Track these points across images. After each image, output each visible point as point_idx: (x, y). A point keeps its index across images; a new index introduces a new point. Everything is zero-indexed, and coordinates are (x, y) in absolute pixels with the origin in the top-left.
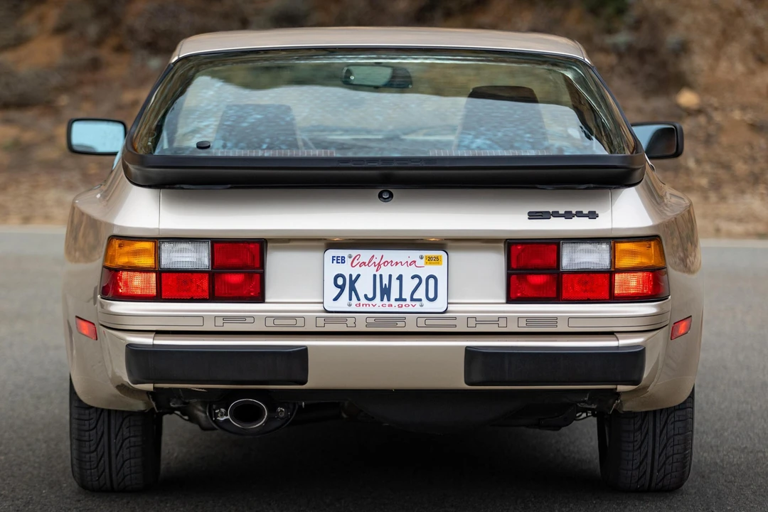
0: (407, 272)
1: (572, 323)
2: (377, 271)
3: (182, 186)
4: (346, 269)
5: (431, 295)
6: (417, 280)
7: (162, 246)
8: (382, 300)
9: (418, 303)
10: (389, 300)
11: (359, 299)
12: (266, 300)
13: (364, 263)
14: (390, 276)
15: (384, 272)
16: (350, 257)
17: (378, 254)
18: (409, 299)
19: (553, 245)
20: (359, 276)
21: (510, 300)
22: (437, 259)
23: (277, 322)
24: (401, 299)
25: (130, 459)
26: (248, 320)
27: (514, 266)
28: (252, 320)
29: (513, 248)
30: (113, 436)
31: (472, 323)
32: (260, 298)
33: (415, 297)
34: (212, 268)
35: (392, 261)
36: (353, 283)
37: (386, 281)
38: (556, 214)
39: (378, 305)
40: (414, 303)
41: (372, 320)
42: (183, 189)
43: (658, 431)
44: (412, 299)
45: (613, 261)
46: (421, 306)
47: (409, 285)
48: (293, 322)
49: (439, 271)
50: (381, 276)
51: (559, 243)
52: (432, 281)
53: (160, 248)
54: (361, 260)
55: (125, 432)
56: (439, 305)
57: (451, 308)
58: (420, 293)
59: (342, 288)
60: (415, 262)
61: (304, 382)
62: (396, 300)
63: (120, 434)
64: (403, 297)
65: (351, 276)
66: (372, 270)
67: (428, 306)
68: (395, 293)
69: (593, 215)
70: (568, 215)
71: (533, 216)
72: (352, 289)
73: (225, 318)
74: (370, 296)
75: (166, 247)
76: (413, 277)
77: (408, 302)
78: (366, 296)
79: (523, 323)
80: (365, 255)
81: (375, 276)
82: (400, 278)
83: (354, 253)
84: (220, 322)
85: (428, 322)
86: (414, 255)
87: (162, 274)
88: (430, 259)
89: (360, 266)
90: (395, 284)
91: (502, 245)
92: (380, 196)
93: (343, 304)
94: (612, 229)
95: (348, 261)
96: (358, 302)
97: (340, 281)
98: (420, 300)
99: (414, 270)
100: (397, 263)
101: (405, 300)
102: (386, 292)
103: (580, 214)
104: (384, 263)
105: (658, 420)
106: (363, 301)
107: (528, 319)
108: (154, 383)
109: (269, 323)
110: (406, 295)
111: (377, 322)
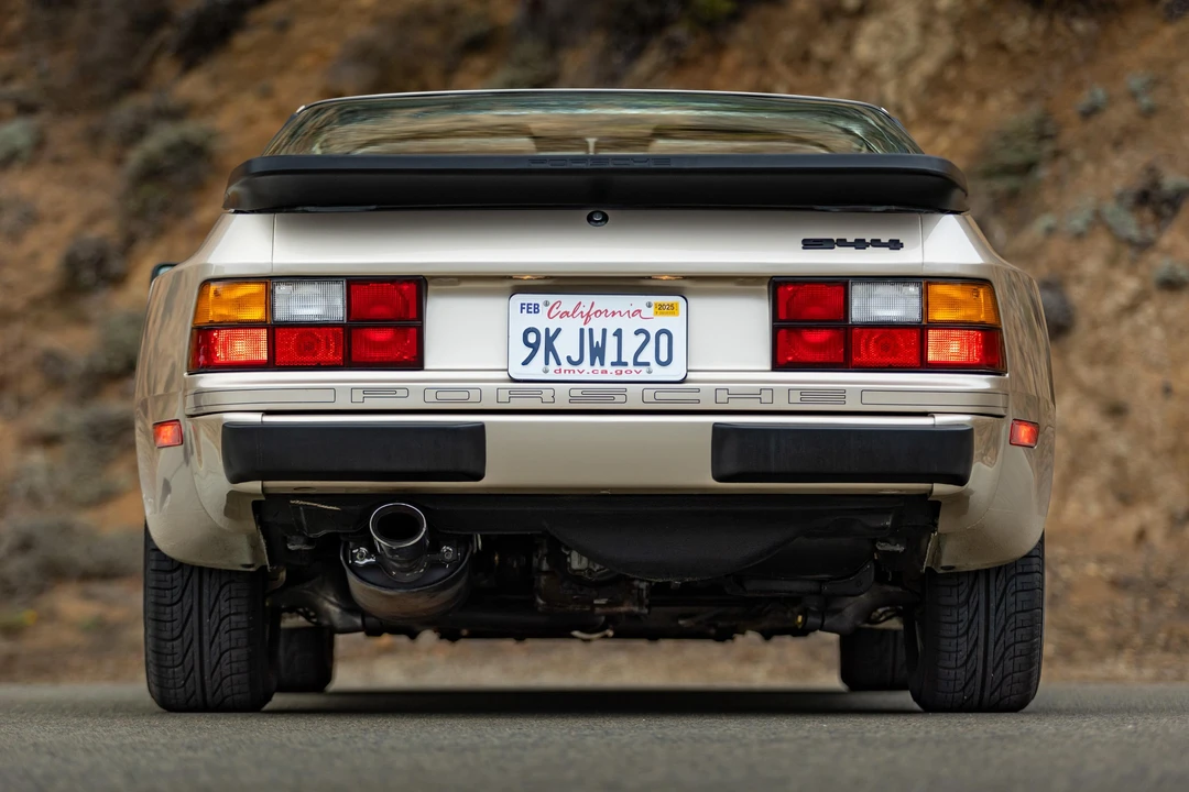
0: (629, 326)
1: (867, 398)
2: (585, 324)
3: (306, 208)
4: (541, 322)
5: (664, 358)
6: (642, 337)
7: (277, 288)
8: (592, 364)
9: (644, 369)
10: (602, 364)
11: (559, 363)
12: (426, 367)
13: (567, 313)
14: (604, 331)
15: (597, 324)
16: (546, 304)
17: (586, 300)
18: (631, 362)
19: (840, 286)
20: (558, 331)
21: (777, 366)
22: (672, 308)
23: (440, 395)
24: (619, 363)
25: (231, 649)
26: (400, 393)
27: (782, 316)
28: (404, 393)
29: (781, 290)
30: (206, 612)
31: (722, 396)
32: (417, 363)
33: (640, 360)
34: (348, 319)
35: (606, 311)
36: (550, 340)
37: (598, 338)
38: (842, 243)
39: (587, 370)
40: (638, 368)
41: (578, 393)
42: (307, 212)
43: (993, 606)
44: (636, 363)
45: (925, 309)
46: (650, 372)
47: (631, 344)
48: (465, 396)
49: (675, 324)
50: (591, 330)
51: (847, 283)
52: (664, 339)
53: (273, 292)
54: (562, 309)
55: (223, 606)
56: (675, 371)
57: (691, 376)
58: (648, 355)
59: (535, 347)
60: (640, 311)
61: (479, 477)
62: (613, 364)
63: (216, 610)
64: (623, 360)
65: (547, 330)
66: (579, 322)
67: (659, 373)
68: (611, 355)
69: (895, 245)
70: (860, 244)
71: (809, 244)
72: (550, 348)
73: (365, 391)
74: (576, 358)
75: (282, 290)
76: (637, 333)
77: (631, 366)
78: (569, 358)
79: (796, 397)
80: (568, 302)
81: (582, 331)
82: (618, 333)
83: (552, 298)
84: (358, 396)
85: (659, 396)
86: (639, 301)
87: (278, 331)
88: (661, 307)
89: (561, 317)
90: (611, 342)
91: (765, 288)
92: (590, 219)
93: (536, 369)
94: (923, 264)
95: (544, 310)
96: (558, 368)
97: (532, 338)
98: (647, 364)
99: (638, 323)
100: (614, 313)
101: (626, 364)
102: (598, 353)
103: (876, 243)
104: (596, 313)
105: (992, 589)
106: (565, 365)
107: (803, 392)
108: (263, 480)
109: (431, 396)
110: (628, 357)
111: (585, 396)
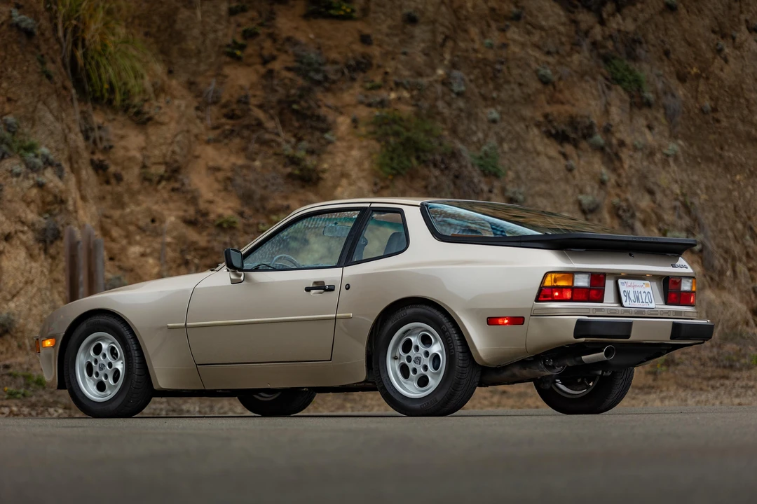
0: (642, 290)
1: (685, 314)
2: (634, 289)
4: (625, 288)
5: (650, 301)
8: (638, 302)
11: (632, 302)
12: (604, 302)
13: (630, 286)
14: (638, 292)
15: (637, 289)
17: (632, 281)
19: (678, 279)
21: (666, 303)
22: (648, 285)
23: (611, 311)
27: (670, 288)
28: (604, 310)
29: (670, 280)
34: (590, 286)
36: (629, 294)
37: (637, 294)
38: (678, 266)
39: (637, 305)
40: (646, 304)
41: (636, 311)
44: (646, 302)
45: (692, 287)
47: (644, 295)
48: (615, 311)
49: (650, 290)
50: (635, 292)
51: (680, 278)
52: (649, 294)
53: (574, 277)
54: (628, 284)
57: (657, 306)
58: (647, 300)
59: (626, 297)
60: (643, 286)
61: (629, 337)
65: (627, 291)
67: (650, 306)
68: (641, 301)
70: (682, 266)
71: (673, 266)
72: (629, 298)
73: (595, 309)
74: (634, 301)
75: (576, 276)
76: (644, 292)
79: (674, 314)
82: (641, 292)
83: (626, 281)
84: (594, 311)
85: (651, 312)
87: (574, 289)
90: (640, 295)
91: (661, 280)
92: (630, 255)
93: (628, 303)
95: (625, 285)
97: (625, 294)
98: (648, 303)
100: (638, 286)
101: (644, 303)
102: (638, 299)
104: (635, 286)
107: (675, 312)
108: (585, 338)
109: (609, 311)
110: (644, 301)
111: (638, 312)
